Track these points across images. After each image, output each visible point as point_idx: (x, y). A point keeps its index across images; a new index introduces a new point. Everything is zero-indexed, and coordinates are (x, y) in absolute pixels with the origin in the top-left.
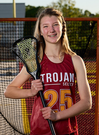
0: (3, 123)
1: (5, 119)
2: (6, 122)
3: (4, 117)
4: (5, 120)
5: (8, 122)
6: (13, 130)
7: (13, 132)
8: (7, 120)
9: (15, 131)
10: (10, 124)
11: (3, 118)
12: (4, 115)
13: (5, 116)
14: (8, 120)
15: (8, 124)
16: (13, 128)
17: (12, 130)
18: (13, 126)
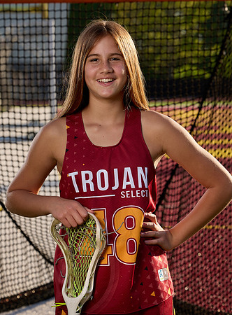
0: (19, 246)
1: (25, 235)
2: (28, 243)
3: (22, 232)
4: (25, 239)
5: (31, 243)
6: (43, 261)
7: (44, 266)
8: (28, 239)
9: (49, 265)
10: (36, 249)
11: (19, 234)
12: (23, 227)
13: (23, 229)
14: (31, 237)
15: (32, 248)
16: (44, 256)
17: (40, 263)
18: (45, 253)
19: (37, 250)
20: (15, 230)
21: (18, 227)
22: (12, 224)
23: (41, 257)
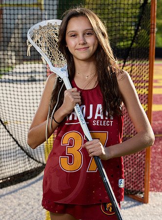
5: (19, 145)
9: (30, 159)
11: (12, 139)
12: (14, 135)
16: (27, 154)
18: (27, 152)
19: (23, 150)
20: (9, 137)
21: (11, 135)
22: (7, 133)
23: (25, 154)
